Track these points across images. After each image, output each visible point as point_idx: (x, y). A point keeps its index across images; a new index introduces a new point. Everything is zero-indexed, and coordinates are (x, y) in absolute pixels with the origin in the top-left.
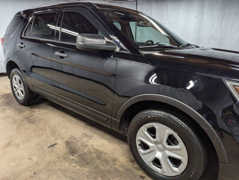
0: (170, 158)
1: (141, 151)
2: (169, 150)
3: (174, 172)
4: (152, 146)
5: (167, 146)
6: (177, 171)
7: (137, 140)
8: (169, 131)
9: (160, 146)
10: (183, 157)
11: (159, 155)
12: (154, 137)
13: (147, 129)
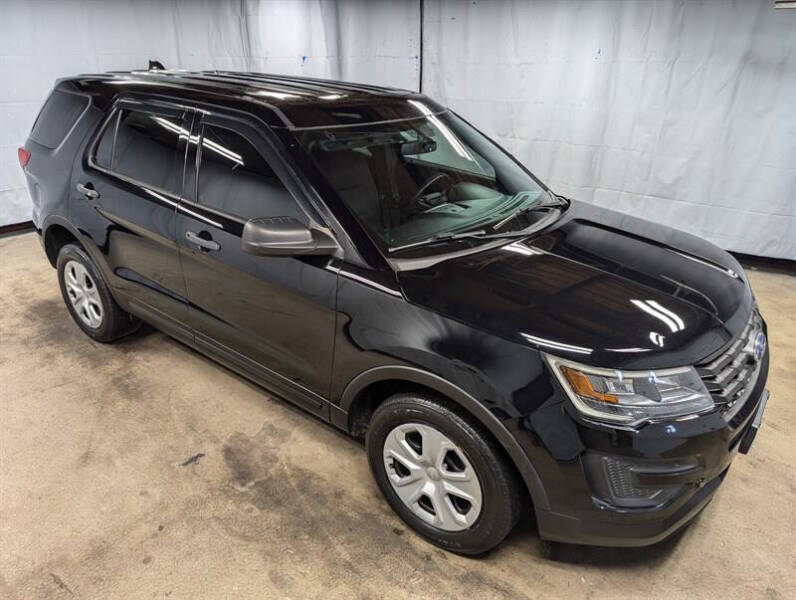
0: (452, 497)
1: (394, 477)
2: (450, 480)
3: (459, 523)
4: (416, 470)
5: (445, 473)
6: (465, 521)
7: (385, 455)
8: (447, 444)
9: (432, 470)
10: (474, 496)
11: (429, 488)
12: (419, 452)
13: (407, 434)
